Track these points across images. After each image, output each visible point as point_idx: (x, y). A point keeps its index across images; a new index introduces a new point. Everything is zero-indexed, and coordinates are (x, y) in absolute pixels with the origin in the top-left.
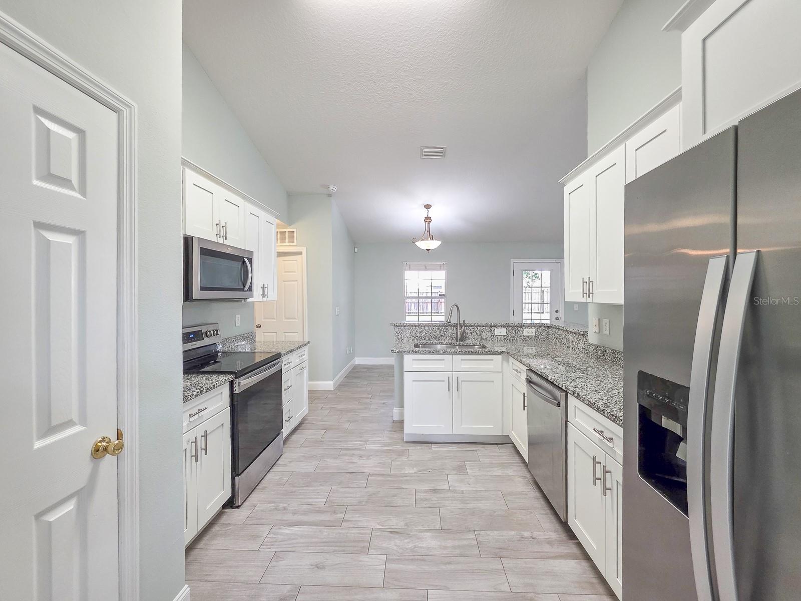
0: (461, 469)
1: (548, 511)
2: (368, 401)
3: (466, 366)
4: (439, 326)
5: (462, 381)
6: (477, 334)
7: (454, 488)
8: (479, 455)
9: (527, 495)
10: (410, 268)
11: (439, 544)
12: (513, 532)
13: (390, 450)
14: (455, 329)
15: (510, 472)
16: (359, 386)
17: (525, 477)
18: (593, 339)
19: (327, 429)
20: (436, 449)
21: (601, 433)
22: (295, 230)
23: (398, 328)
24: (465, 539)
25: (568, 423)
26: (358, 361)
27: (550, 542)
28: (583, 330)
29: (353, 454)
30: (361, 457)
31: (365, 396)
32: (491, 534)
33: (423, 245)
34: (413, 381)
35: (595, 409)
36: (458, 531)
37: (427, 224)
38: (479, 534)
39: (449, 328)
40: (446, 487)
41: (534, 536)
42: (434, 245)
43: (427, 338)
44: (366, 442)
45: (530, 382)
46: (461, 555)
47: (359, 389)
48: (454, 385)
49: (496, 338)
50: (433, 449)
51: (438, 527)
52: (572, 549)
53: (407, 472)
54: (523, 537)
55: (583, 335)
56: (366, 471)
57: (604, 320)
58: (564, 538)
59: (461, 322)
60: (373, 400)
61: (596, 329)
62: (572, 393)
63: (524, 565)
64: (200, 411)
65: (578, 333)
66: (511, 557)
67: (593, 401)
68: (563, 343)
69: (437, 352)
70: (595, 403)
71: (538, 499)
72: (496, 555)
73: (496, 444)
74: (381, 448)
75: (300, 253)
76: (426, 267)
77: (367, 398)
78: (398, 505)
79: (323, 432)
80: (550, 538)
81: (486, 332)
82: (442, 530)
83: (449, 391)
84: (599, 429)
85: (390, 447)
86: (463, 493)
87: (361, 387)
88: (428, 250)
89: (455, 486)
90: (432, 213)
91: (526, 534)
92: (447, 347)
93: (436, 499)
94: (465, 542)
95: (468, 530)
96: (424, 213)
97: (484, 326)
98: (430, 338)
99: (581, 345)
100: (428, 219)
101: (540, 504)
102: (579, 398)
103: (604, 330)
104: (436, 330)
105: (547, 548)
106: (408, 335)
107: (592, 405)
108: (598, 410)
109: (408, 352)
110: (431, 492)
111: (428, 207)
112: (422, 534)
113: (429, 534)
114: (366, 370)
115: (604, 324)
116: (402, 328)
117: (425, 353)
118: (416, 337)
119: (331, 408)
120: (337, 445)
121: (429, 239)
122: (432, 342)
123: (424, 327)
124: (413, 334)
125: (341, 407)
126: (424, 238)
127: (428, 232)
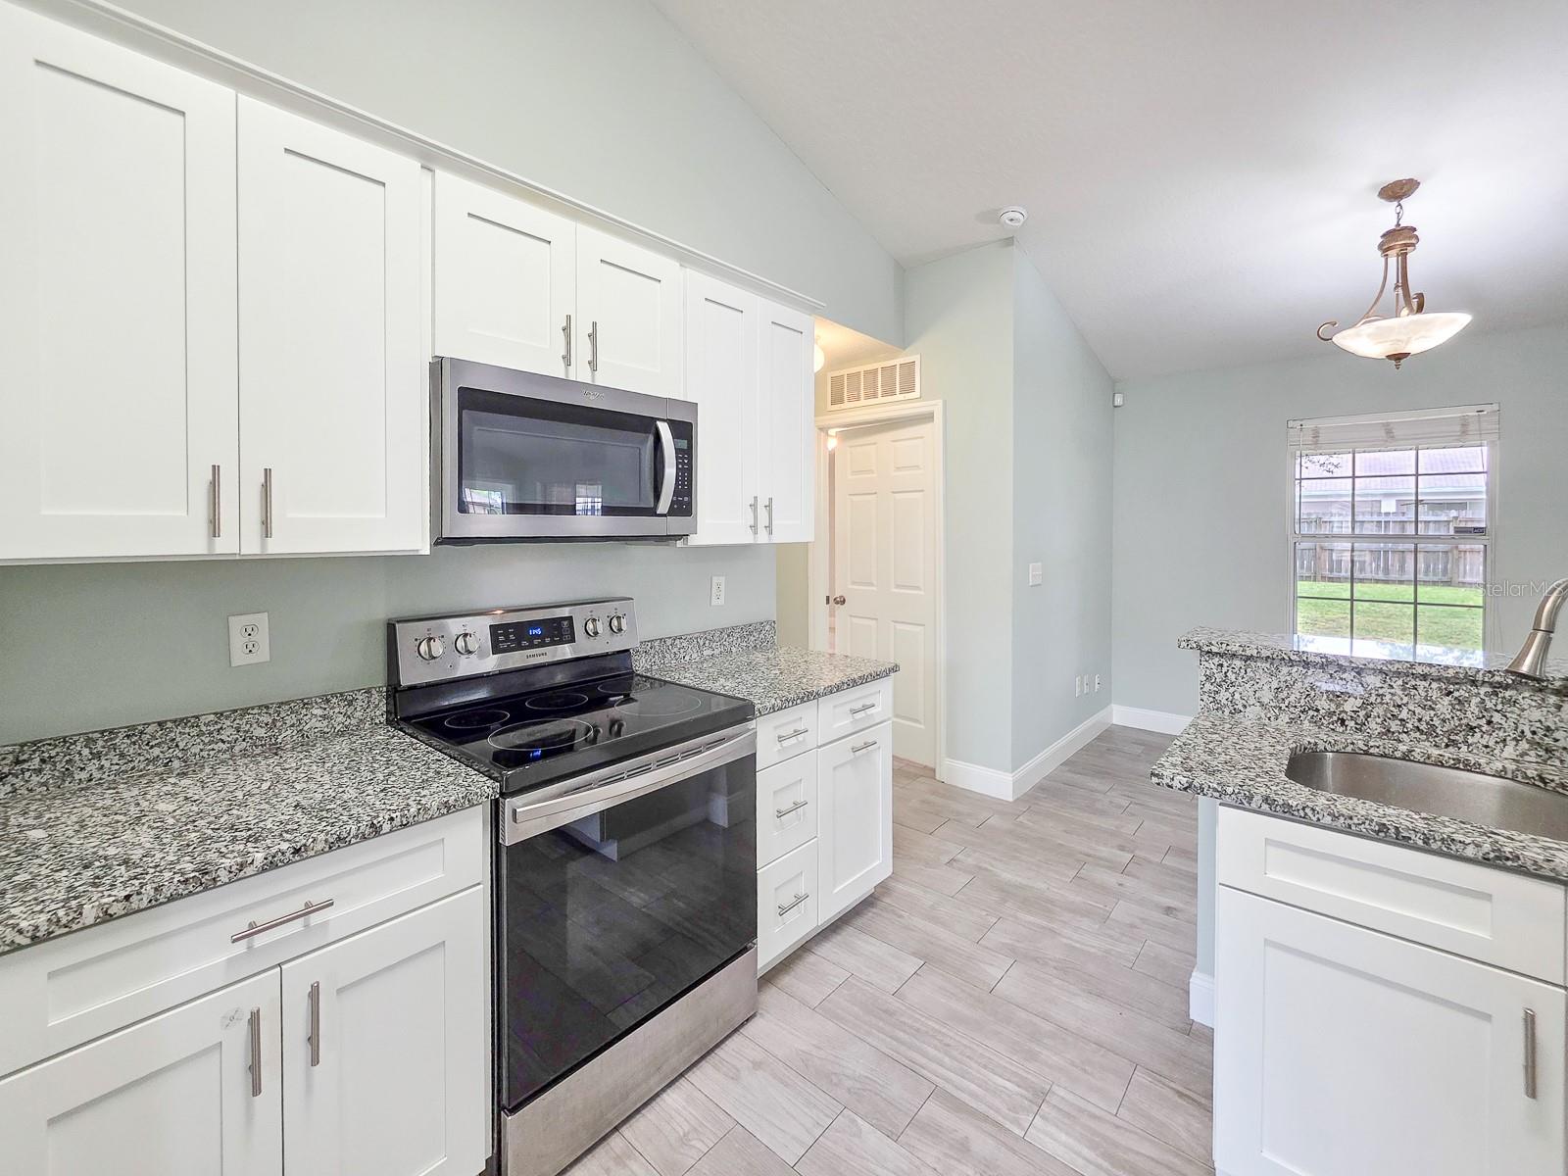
2: (1112, 879)
4: (1456, 680)
10: (1315, 442)
16: (1101, 806)
19: (927, 959)
22: (916, 358)
23: (1216, 660)
26: (1121, 715)
31: (1104, 851)
33: (1365, 342)
37: (1393, 261)
43: (1374, 726)
47: (1095, 822)
60: (1129, 882)
64: (310, 910)
75: (928, 418)
76: (1390, 432)
77: (1111, 866)
79: (912, 967)
87: (1103, 814)
88: (1398, 357)
98: (1394, 726)
100: (1399, 240)
104: (1435, 695)
106: (1267, 696)
109: (1243, 801)
111: (1398, 191)
116: (1238, 663)
118: (1311, 713)
119: (980, 868)
120: (925, 1055)
121: (1405, 311)
122: (1403, 748)
123: (1359, 672)
124: (1292, 698)
125: (1008, 874)
126: (1373, 310)
127: (1397, 287)
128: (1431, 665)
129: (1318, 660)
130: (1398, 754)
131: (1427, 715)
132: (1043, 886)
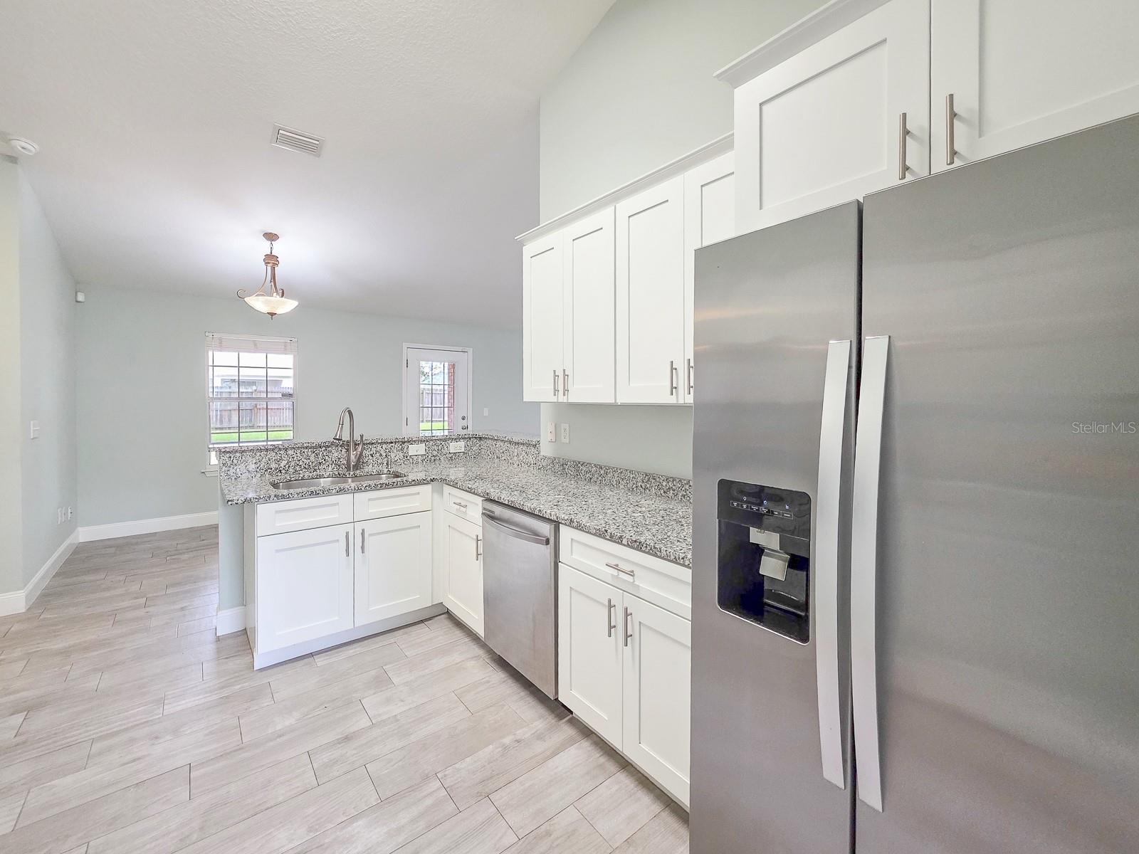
0: (381, 681)
1: (523, 694)
2: (142, 612)
3: (375, 510)
4: (315, 447)
5: (370, 535)
6: (381, 455)
7: (379, 719)
8: (401, 647)
9: (488, 682)
10: (221, 346)
11: (385, 831)
12: (491, 746)
13: (227, 697)
14: (344, 450)
15: (456, 657)
16: (104, 586)
17: (477, 657)
18: (546, 450)
19: (29, 708)
20: (326, 662)
21: (616, 567)
24: (425, 797)
25: (560, 564)
26: (84, 534)
27: (539, 737)
28: (534, 440)
29: (132, 741)
30: (157, 738)
31: (126, 604)
32: (462, 766)
33: (260, 304)
34: (277, 551)
35: (608, 537)
36: (410, 789)
37: (269, 268)
38: (445, 776)
39: (333, 449)
40: (364, 722)
41: (518, 738)
42: (286, 306)
43: (292, 470)
44: (161, 701)
45: (490, 516)
46: (430, 828)
47: (107, 594)
48: (355, 544)
49: (411, 460)
50: (319, 664)
51: (373, 800)
52: (567, 731)
53: (279, 727)
54: (505, 748)
55: (535, 446)
56: (180, 761)
57: (562, 425)
58: (553, 721)
59: (357, 437)
60: (152, 609)
61: (551, 437)
62: (568, 523)
63: (522, 788)
65: (528, 445)
66: (502, 785)
67: (602, 527)
68: (503, 458)
69: (326, 492)
70: (606, 531)
71: (504, 682)
72: (481, 795)
73: (422, 621)
74: (203, 701)
76: (255, 345)
77: (136, 608)
78: (281, 799)
79: (18, 719)
80: (537, 730)
81: (395, 451)
82: (383, 802)
83: (348, 555)
84: (613, 562)
85: (226, 692)
86: (398, 720)
87: (108, 589)
88: (272, 314)
89: (380, 715)
90: (279, 248)
91: (507, 740)
92: (333, 483)
93: (355, 752)
94: (429, 802)
95: (426, 778)
96: (265, 247)
97: (392, 443)
98: (298, 468)
99: (531, 459)
100: (271, 259)
101: (510, 689)
102: (580, 527)
103: (563, 437)
104: (310, 454)
105: (539, 747)
106: (251, 467)
107: (601, 534)
108: (612, 539)
110: (339, 743)
111: (271, 237)
112: (349, 828)
113: (360, 823)
114: (113, 550)
115: (563, 431)
117: (302, 496)
118: (269, 470)
119: (28, 653)
120: (74, 736)
121: (275, 294)
122: (301, 476)
123: (286, 450)
124: (262, 466)
125: (60, 644)
126: (261, 291)
127: (271, 282)
128: (309, 443)
129: (272, 447)
130: (300, 478)
131: (307, 461)
132: (93, 637)
